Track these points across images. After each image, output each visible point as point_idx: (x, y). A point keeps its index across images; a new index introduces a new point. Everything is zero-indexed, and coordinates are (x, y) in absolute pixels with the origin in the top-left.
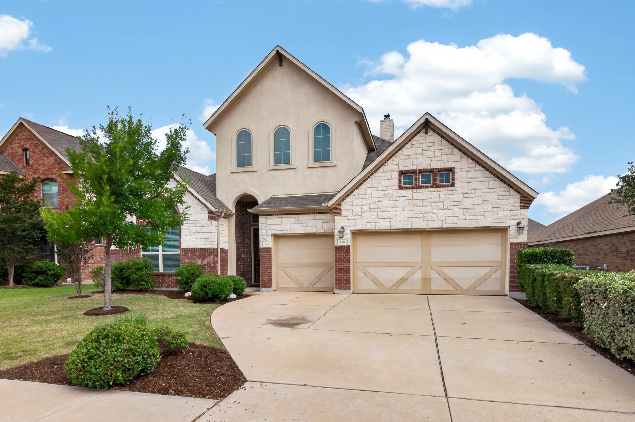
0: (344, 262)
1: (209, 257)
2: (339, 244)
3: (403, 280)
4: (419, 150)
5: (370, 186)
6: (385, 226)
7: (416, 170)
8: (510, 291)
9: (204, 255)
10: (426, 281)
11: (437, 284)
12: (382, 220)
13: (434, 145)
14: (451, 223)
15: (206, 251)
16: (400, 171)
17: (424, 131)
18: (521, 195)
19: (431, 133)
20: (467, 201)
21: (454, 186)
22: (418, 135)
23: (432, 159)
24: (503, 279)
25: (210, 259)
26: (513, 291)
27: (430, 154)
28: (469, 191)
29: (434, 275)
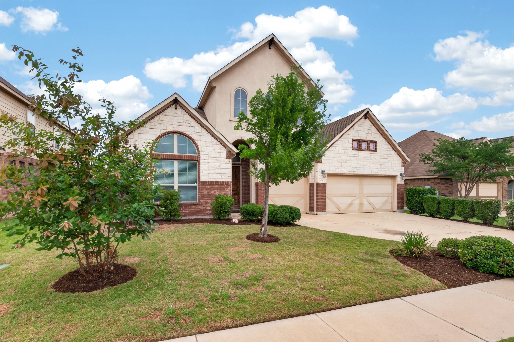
0: (323, 194)
1: (227, 189)
2: (320, 182)
3: (351, 204)
4: (362, 128)
5: (337, 146)
6: (345, 172)
7: (361, 140)
8: (397, 209)
9: (222, 187)
10: (361, 205)
11: (366, 207)
12: (344, 168)
13: (368, 127)
14: (375, 172)
15: (224, 184)
16: (353, 139)
17: (364, 117)
18: (402, 159)
19: (367, 120)
20: (382, 161)
21: (377, 151)
22: (361, 119)
23: (367, 134)
24: (392, 203)
25: (227, 191)
26: (399, 209)
27: (366, 131)
28: (382, 155)
29: (365, 201)
